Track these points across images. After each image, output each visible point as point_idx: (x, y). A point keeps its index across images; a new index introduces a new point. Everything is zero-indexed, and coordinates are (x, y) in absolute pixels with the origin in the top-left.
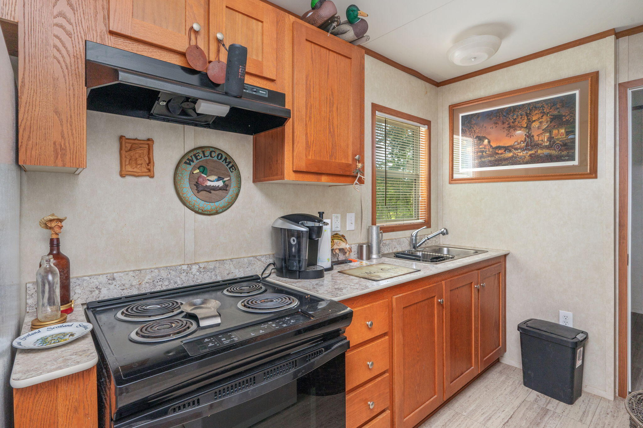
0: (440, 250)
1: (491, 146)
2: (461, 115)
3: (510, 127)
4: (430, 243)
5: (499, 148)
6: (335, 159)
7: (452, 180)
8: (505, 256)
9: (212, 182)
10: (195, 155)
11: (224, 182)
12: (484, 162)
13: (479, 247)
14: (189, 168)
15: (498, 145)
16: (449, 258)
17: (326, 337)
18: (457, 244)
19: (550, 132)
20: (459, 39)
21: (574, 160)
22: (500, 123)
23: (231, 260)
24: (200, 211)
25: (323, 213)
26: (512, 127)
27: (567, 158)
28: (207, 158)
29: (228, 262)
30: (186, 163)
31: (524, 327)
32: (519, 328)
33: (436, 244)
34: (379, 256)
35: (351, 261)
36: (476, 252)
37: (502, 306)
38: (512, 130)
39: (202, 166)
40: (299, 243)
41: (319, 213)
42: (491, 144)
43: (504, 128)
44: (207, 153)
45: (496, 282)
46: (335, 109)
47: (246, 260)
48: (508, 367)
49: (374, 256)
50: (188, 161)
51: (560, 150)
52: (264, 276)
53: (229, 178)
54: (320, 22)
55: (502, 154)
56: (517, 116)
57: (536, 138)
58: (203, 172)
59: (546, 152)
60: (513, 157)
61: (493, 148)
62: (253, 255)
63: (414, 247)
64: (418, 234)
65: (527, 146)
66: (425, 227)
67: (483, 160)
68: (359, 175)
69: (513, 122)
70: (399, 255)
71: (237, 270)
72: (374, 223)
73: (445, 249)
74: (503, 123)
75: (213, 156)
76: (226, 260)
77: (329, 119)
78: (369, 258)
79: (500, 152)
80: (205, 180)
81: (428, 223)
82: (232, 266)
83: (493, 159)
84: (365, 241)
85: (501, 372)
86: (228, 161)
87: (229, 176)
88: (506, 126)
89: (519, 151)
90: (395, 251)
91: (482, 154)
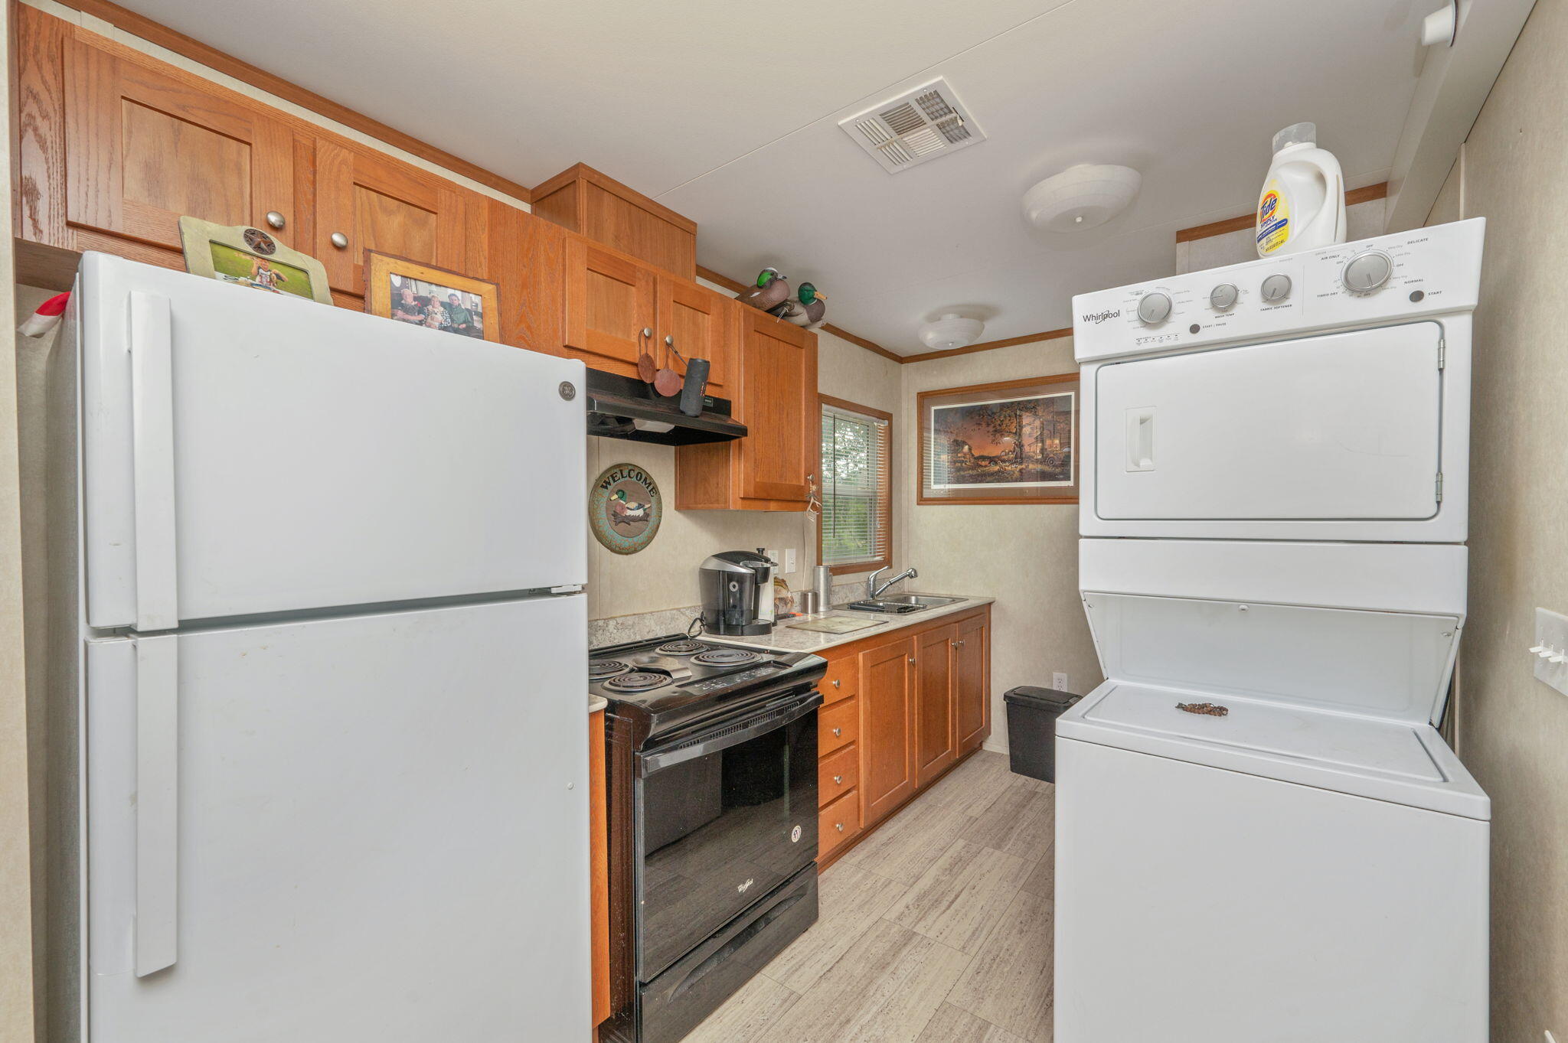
0: (907, 599)
1: (973, 455)
2: (933, 408)
3: (996, 431)
4: (892, 590)
5: (983, 458)
6: (786, 480)
7: (922, 500)
8: (990, 604)
9: (633, 511)
10: (612, 476)
11: (644, 510)
12: (964, 477)
13: (956, 593)
14: (606, 493)
15: (982, 454)
16: (919, 608)
17: (797, 691)
18: (929, 591)
19: (1043, 442)
20: (934, 318)
21: (1068, 479)
22: (984, 425)
23: (651, 613)
24: (617, 549)
25: (764, 549)
26: (999, 432)
27: (1061, 476)
28: (626, 479)
29: (648, 616)
30: (602, 486)
31: (1012, 695)
32: (1006, 697)
33: (899, 592)
34: (829, 608)
35: (794, 615)
36: (954, 600)
37: (986, 673)
38: (998, 435)
39: (622, 491)
40: (741, 591)
41: (758, 549)
42: (973, 452)
43: (988, 432)
44: (625, 473)
45: (979, 640)
46: (785, 415)
47: (668, 613)
48: (993, 754)
49: (822, 608)
50: (604, 484)
51: (1054, 466)
52: (692, 634)
53: (649, 505)
54: (769, 306)
55: (986, 466)
56: (1005, 417)
57: (1026, 448)
58: (621, 498)
59: (1039, 467)
60: (999, 471)
61: (975, 458)
62: (677, 607)
63: (872, 596)
64: (878, 577)
65: (1016, 458)
66: (886, 567)
67: (962, 473)
68: (812, 500)
69: (1000, 425)
70: (854, 607)
71: (658, 628)
72: (819, 563)
73: (913, 598)
74: (988, 425)
75: (632, 476)
76: (646, 613)
77: (779, 428)
78: (816, 611)
79: (983, 463)
80: (623, 508)
81: (888, 562)
82: (652, 622)
83: (974, 472)
84: (811, 588)
85: (984, 761)
86: (648, 482)
87: (650, 502)
88: (991, 429)
89: (1007, 464)
90: (846, 601)
91: (962, 466)
